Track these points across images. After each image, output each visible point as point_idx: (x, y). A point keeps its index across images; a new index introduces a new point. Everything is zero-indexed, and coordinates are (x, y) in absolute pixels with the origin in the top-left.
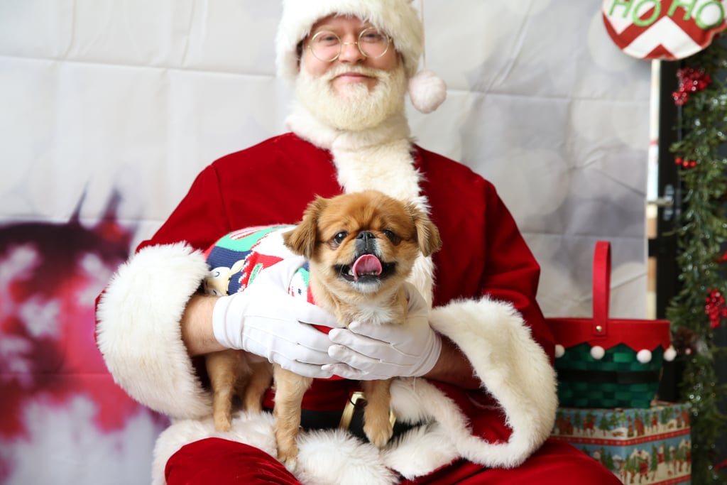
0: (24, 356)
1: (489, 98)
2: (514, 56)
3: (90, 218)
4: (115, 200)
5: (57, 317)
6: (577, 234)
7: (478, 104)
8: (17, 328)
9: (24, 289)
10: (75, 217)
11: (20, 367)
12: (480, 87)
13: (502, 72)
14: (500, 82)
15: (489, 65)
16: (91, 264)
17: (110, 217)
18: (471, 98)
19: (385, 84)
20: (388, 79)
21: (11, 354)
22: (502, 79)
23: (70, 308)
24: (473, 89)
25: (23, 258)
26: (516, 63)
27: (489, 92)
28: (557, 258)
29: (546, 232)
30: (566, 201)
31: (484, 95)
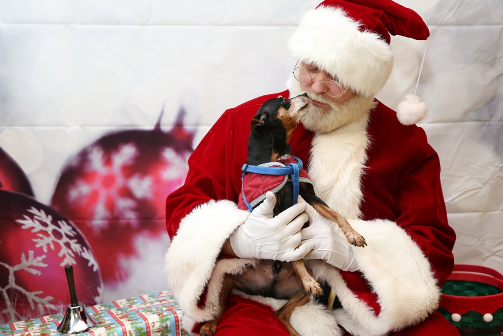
0: (133, 209)
3: (167, 127)
4: (182, 114)
5: (150, 187)
6: (499, 121)
8: (127, 193)
9: (130, 170)
10: (158, 125)
11: (131, 216)
13: (450, 10)
14: (449, 17)
15: (441, 6)
16: (169, 154)
17: (179, 125)
21: (125, 209)
22: (452, 14)
23: (158, 181)
25: (127, 152)
26: (462, 2)
27: (441, 25)
28: (484, 138)
29: (478, 120)
30: (493, 98)
31: (436, 27)
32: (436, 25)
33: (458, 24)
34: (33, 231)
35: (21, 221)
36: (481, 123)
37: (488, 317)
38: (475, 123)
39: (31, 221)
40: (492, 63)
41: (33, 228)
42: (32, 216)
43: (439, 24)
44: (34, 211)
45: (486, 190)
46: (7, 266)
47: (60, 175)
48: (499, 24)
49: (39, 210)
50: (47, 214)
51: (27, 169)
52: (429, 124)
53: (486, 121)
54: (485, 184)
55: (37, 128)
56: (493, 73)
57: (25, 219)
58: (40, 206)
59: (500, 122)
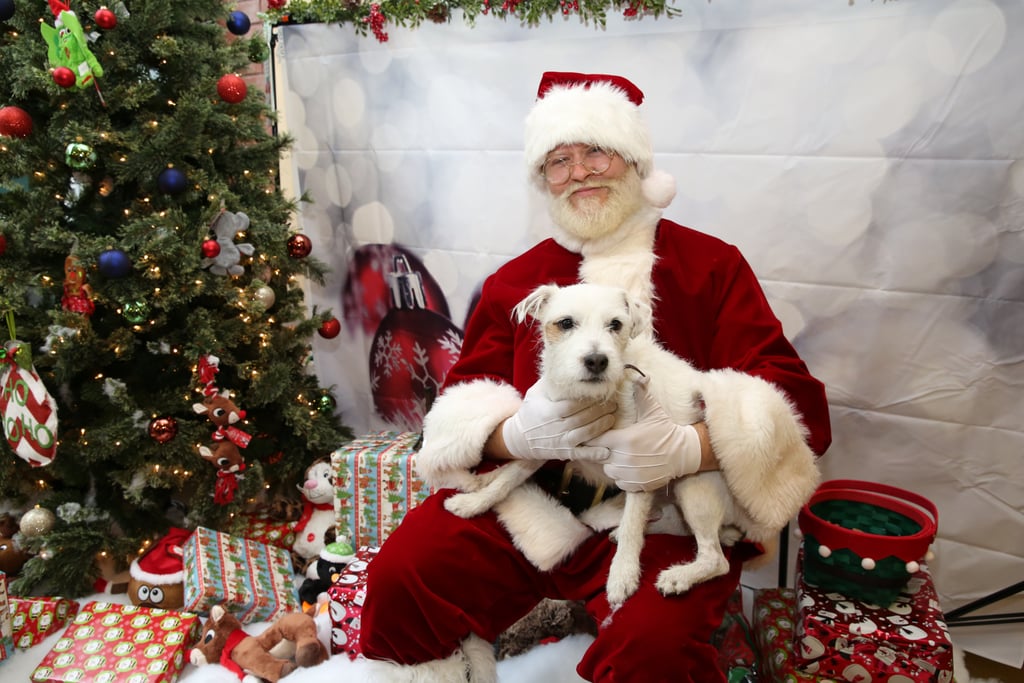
1: (908, 162)
6: (1000, 299)
7: (895, 170)
12: (899, 153)
13: (924, 137)
14: (922, 146)
18: (886, 164)
19: (616, 191)
20: (618, 186)
22: (924, 143)
24: (889, 155)
27: (907, 157)
28: (972, 321)
29: (963, 295)
30: (992, 266)
31: (902, 160)
32: (901, 157)
33: (937, 156)
34: (451, 352)
35: (441, 341)
36: (970, 299)
37: (868, 563)
38: (959, 298)
39: (448, 343)
40: (993, 214)
41: (449, 349)
42: (449, 338)
43: (906, 154)
44: (451, 333)
45: (968, 395)
46: (435, 382)
47: (471, 301)
48: (1007, 158)
49: (454, 332)
50: (461, 338)
51: (447, 292)
52: (885, 292)
53: (979, 297)
54: (968, 386)
55: (453, 252)
56: (993, 230)
57: (443, 340)
58: (455, 330)
59: (1001, 302)
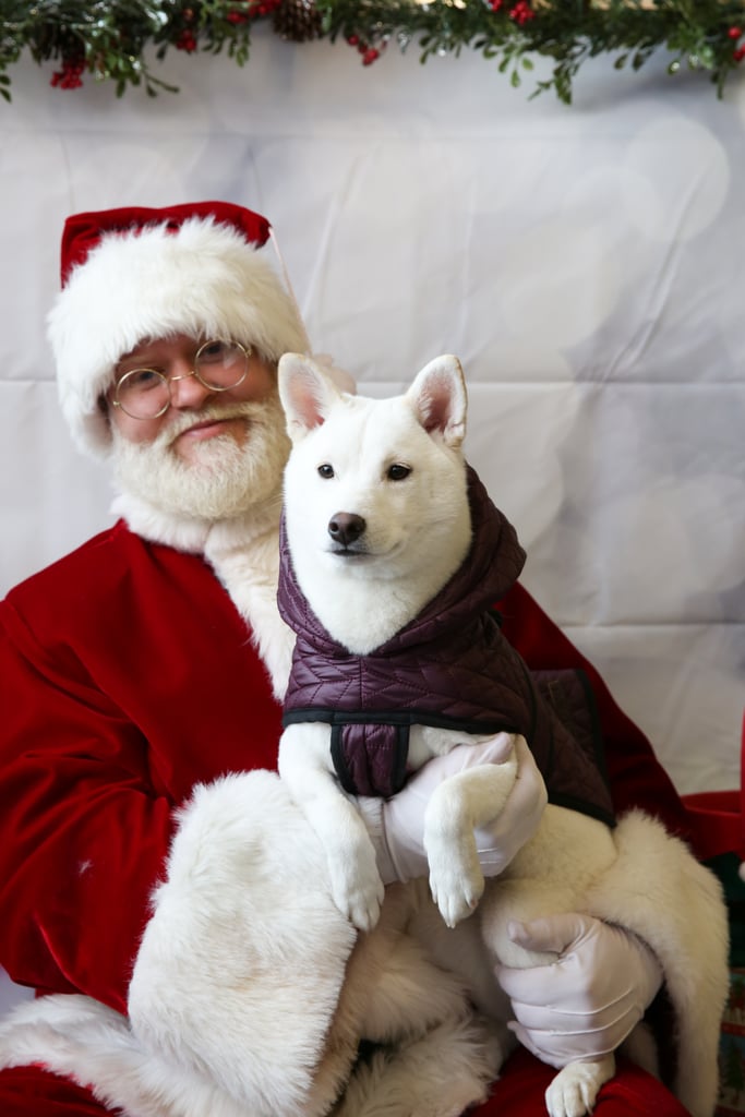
1: (611, 389)
2: (655, 315)
7: (591, 404)
12: (594, 373)
13: (632, 345)
14: (630, 361)
15: (607, 334)
18: (576, 393)
19: (263, 424)
20: (265, 414)
22: (633, 356)
24: (580, 378)
26: (658, 326)
27: (610, 380)
31: (600, 386)
32: (598, 380)
43: (606, 376)
